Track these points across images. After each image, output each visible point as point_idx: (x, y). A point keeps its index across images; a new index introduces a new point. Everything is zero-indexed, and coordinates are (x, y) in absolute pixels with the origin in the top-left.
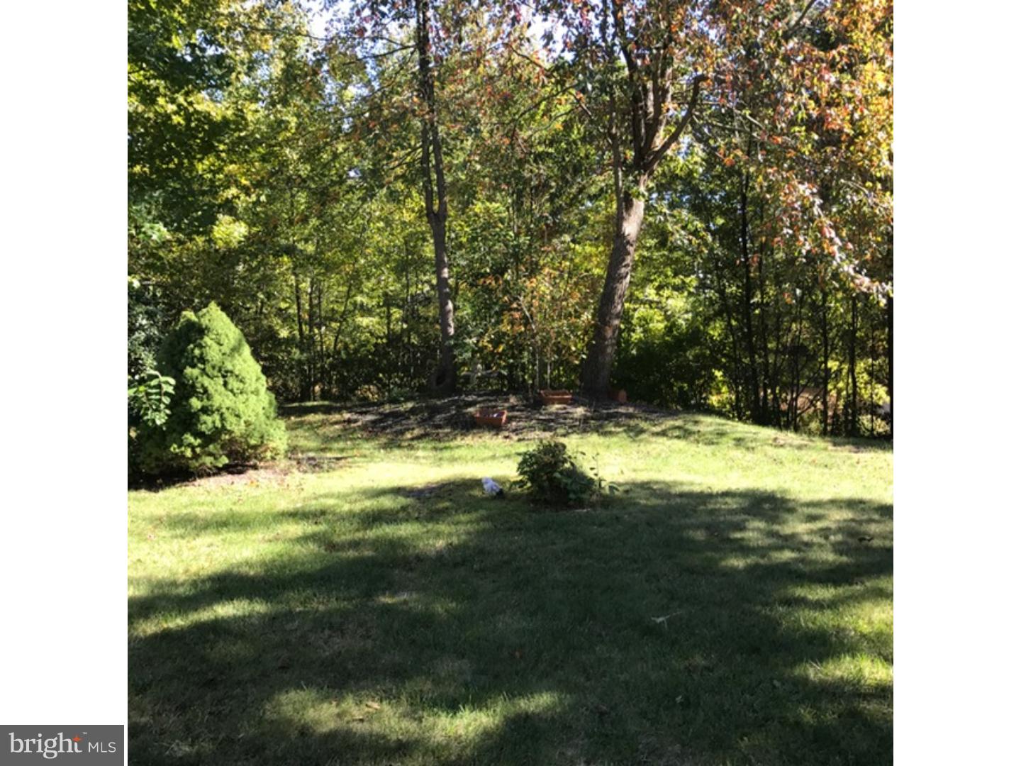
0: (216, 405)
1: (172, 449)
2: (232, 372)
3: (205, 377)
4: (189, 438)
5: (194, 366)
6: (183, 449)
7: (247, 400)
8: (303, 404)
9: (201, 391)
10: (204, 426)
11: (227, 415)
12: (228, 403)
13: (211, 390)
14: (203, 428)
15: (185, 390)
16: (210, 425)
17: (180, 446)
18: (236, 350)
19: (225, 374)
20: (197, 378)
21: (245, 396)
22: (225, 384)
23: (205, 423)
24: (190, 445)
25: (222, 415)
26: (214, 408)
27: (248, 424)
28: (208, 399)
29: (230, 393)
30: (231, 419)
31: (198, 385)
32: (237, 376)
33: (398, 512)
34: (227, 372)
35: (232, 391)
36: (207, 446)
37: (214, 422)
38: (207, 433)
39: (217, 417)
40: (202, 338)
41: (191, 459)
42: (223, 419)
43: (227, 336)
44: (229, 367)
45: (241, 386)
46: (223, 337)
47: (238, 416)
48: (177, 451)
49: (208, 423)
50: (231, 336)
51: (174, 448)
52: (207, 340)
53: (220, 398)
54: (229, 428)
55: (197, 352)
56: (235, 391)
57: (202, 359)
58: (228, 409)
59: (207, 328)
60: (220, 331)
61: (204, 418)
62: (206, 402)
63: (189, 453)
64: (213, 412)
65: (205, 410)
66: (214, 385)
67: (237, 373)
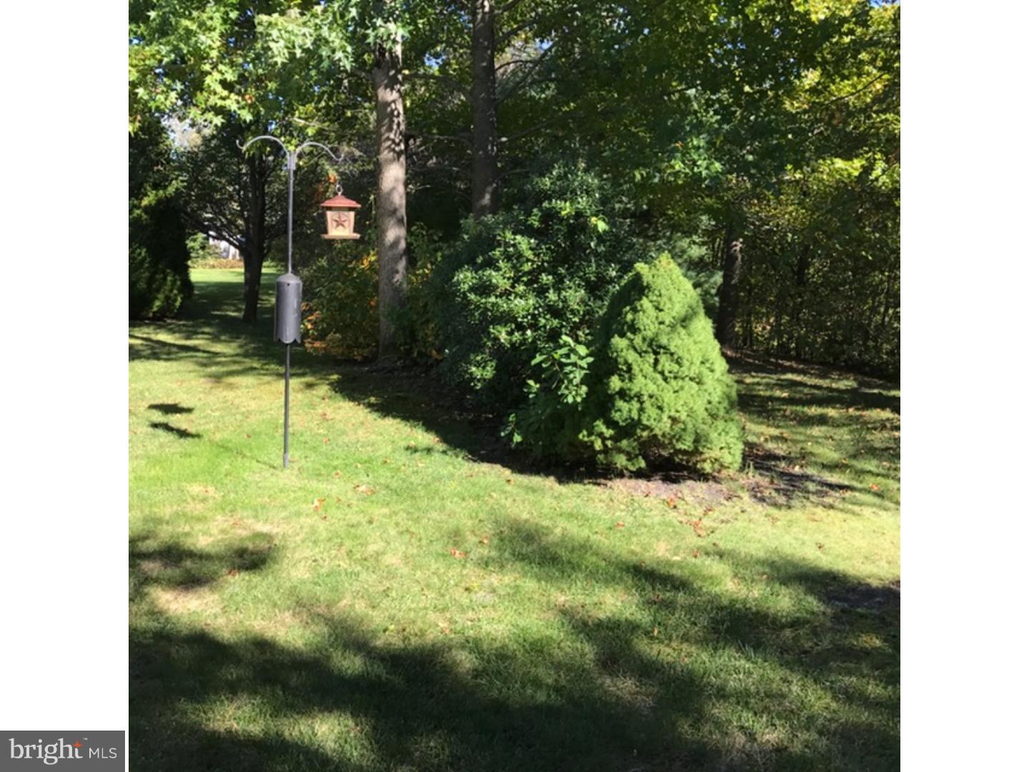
0: (635, 389)
1: (580, 436)
2: (665, 348)
3: (631, 352)
4: (600, 426)
5: (622, 335)
6: (593, 438)
7: (682, 388)
8: (885, 393)
9: (625, 368)
10: (618, 413)
11: (647, 405)
12: (652, 388)
13: (636, 369)
14: (616, 416)
15: (604, 365)
16: (625, 414)
17: (590, 434)
18: (685, 321)
19: (656, 348)
20: (622, 351)
21: (680, 382)
22: (656, 362)
23: (620, 410)
24: (601, 435)
25: (642, 403)
26: (633, 393)
27: (674, 420)
28: (631, 380)
29: (659, 376)
30: (651, 411)
31: (621, 360)
32: (672, 354)
34: (660, 347)
35: (662, 373)
36: (620, 441)
37: (630, 411)
38: (621, 424)
39: (635, 405)
40: (640, 299)
41: (600, 452)
42: (641, 410)
43: (670, 299)
44: (664, 341)
45: (675, 367)
46: (665, 299)
47: (660, 408)
48: (586, 439)
49: (625, 408)
50: (677, 298)
51: (583, 436)
52: (645, 302)
53: (645, 383)
54: (645, 422)
55: (629, 317)
56: (667, 373)
57: (634, 329)
58: (651, 397)
59: (648, 287)
60: (663, 292)
61: (620, 403)
62: (627, 385)
63: (598, 445)
64: (631, 398)
65: (623, 394)
66: (642, 365)
67: (673, 350)
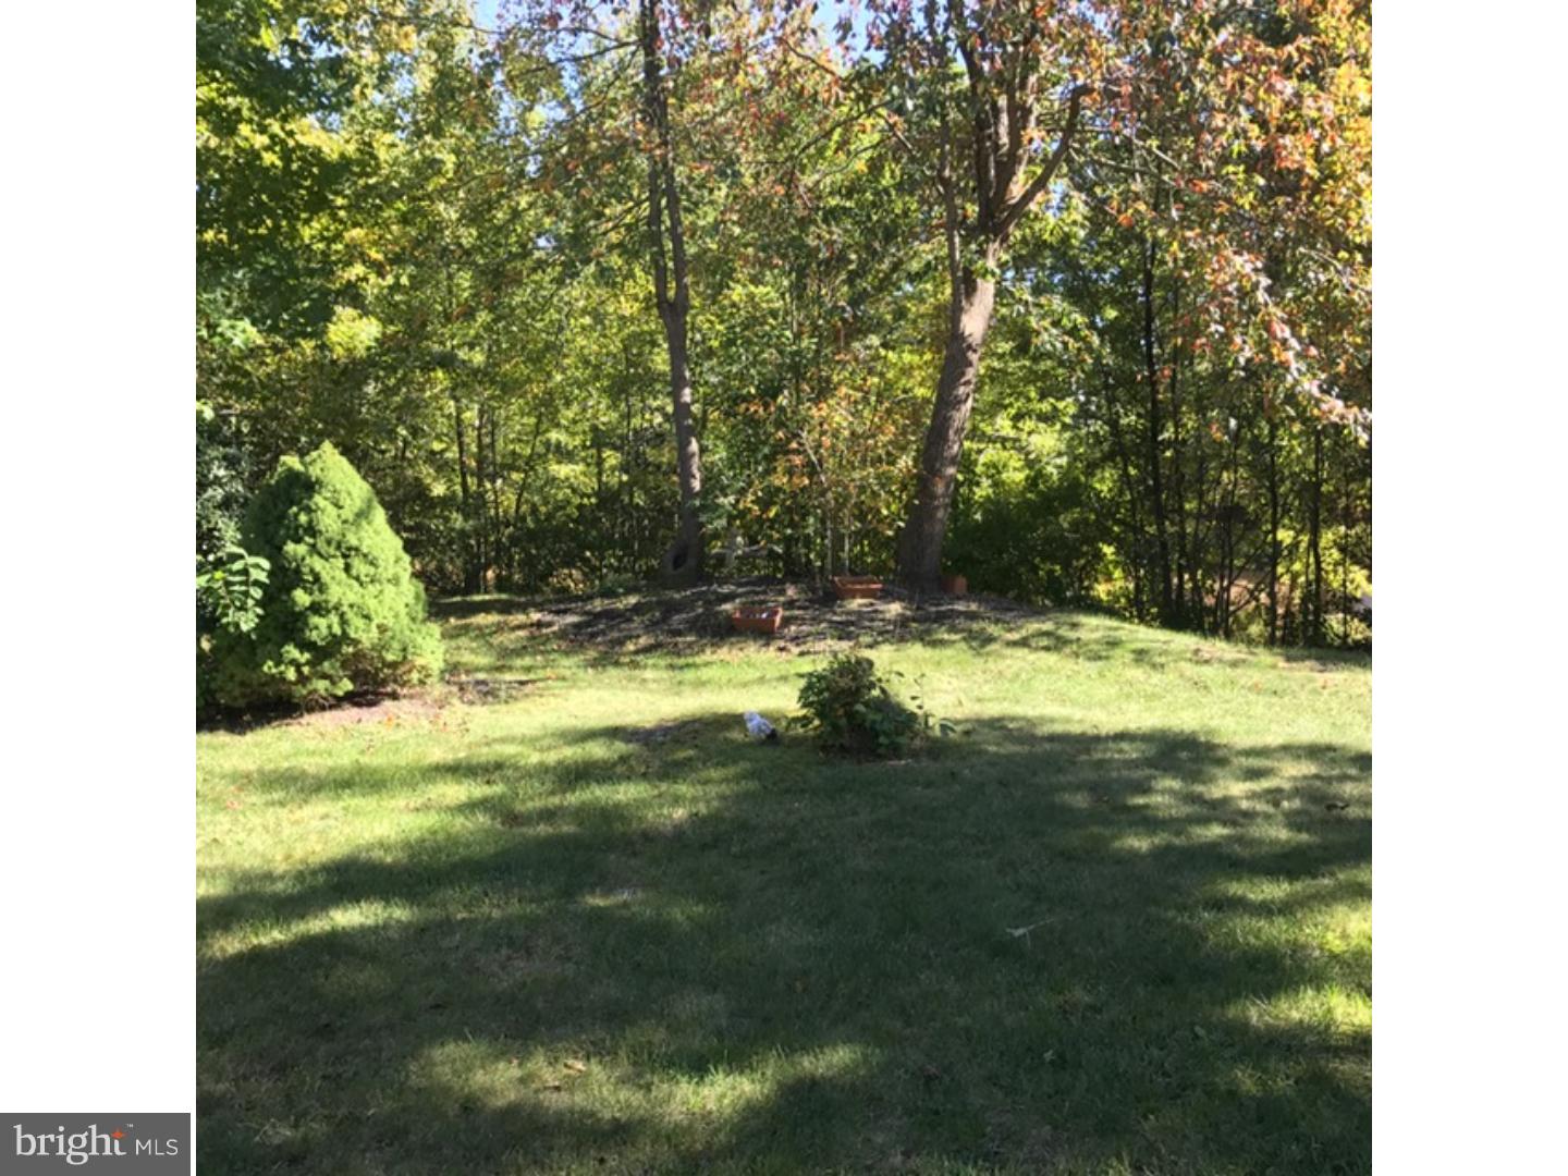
0: (333, 600)
1: (265, 669)
2: (357, 549)
3: (316, 557)
4: (292, 651)
5: (298, 541)
6: (282, 668)
7: (381, 592)
8: (468, 599)
9: (310, 578)
10: (314, 633)
11: (350, 615)
12: (351, 597)
13: (325, 577)
14: (314, 636)
15: (285, 578)
16: (325, 632)
17: (277, 665)
18: (363, 515)
19: (348, 553)
20: (303, 559)
21: (378, 586)
22: (347, 568)
23: (316, 628)
24: (293, 662)
25: (342, 616)
26: (331, 605)
27: (382, 629)
28: (321, 591)
29: (355, 584)
30: (357, 622)
31: (305, 570)
32: (365, 556)
33: (614, 765)
34: (349, 549)
35: (357, 579)
36: (320, 663)
37: (330, 627)
38: (320, 643)
39: (334, 619)
40: (311, 498)
41: (295, 683)
42: (344, 622)
43: (349, 494)
44: (353, 541)
45: (372, 570)
46: (344, 495)
47: (367, 617)
48: (274, 671)
49: (321, 628)
50: (356, 493)
51: (269, 667)
52: (317, 498)
53: (340, 590)
54: (353, 635)
55: (303, 518)
56: (363, 578)
57: (312, 530)
58: (351, 606)
59: (319, 482)
60: (338, 487)
61: (315, 620)
62: (317, 597)
63: (291, 674)
64: (328, 612)
65: (316, 608)
66: (330, 569)
67: (365, 550)
